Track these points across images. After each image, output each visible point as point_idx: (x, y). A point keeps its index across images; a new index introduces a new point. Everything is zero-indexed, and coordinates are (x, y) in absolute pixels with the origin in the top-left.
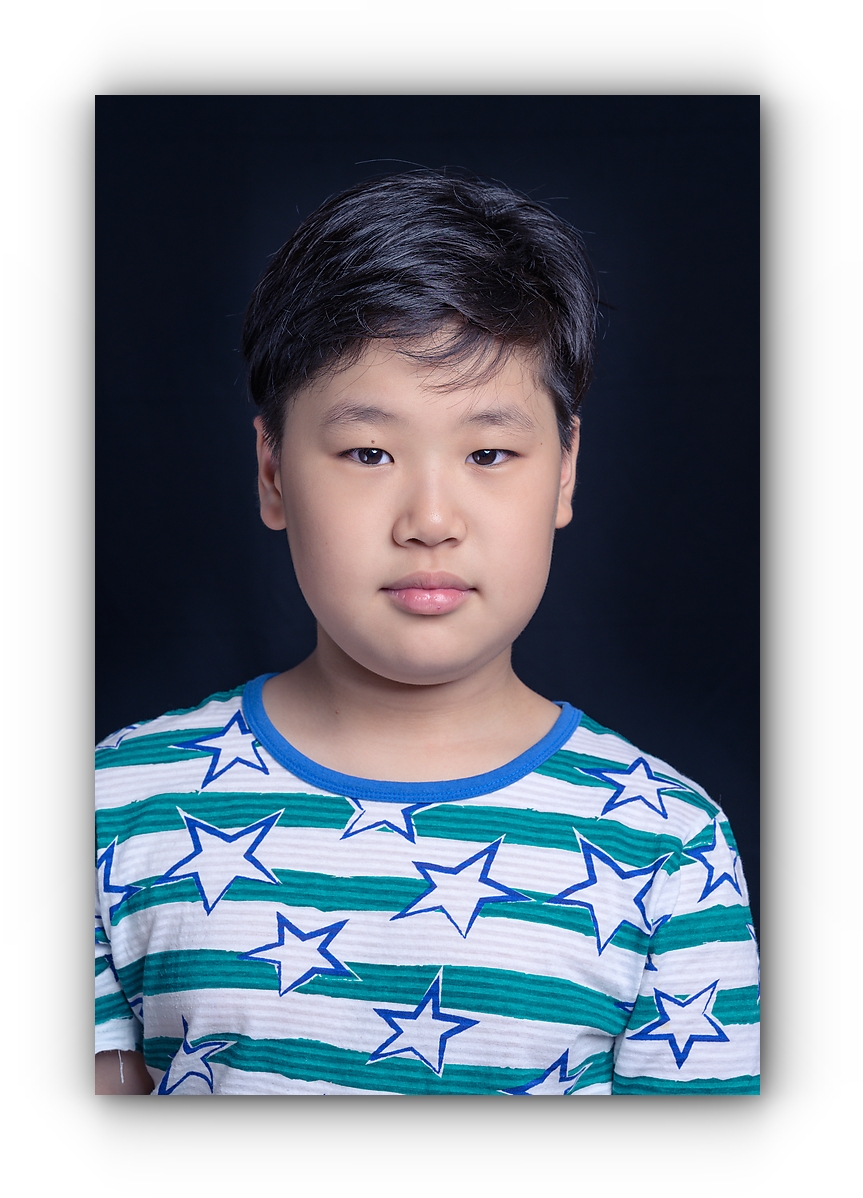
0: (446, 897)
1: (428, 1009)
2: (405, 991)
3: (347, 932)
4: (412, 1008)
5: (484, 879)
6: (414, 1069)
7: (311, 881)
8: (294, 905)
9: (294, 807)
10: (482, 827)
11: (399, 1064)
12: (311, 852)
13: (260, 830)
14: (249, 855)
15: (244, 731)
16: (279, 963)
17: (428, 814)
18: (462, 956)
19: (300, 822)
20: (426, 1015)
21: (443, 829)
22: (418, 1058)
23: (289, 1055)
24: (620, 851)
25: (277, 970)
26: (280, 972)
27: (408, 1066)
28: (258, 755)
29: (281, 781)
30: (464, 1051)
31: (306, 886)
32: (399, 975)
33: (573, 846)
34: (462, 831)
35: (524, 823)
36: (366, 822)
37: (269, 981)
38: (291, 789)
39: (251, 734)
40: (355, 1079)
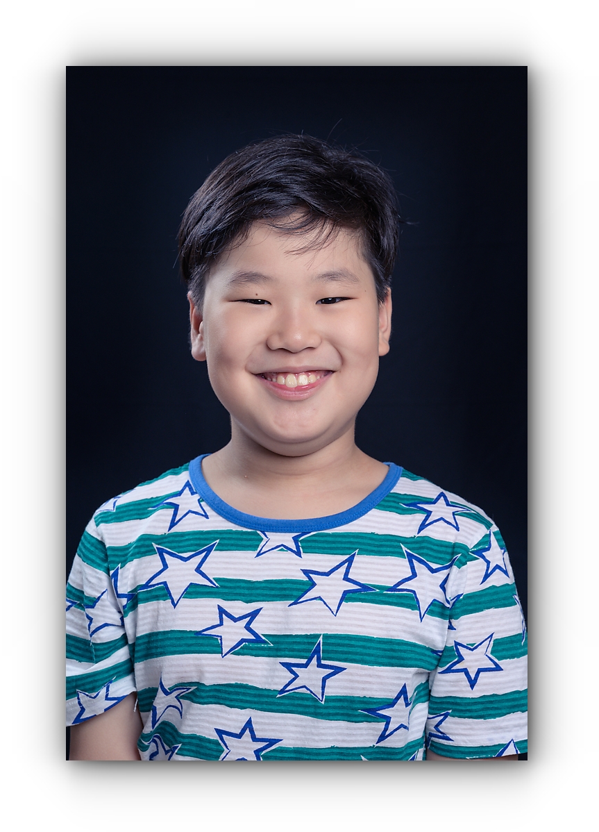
0: (323, 591)
1: (314, 661)
2: (299, 650)
3: (262, 615)
4: (304, 661)
5: (346, 578)
6: (307, 699)
7: (238, 584)
8: (228, 600)
9: (224, 538)
10: (343, 545)
11: (297, 696)
12: (237, 566)
13: (204, 554)
14: (198, 570)
15: (193, 493)
16: (221, 637)
17: (309, 539)
18: (334, 627)
19: (229, 547)
20: (313, 665)
21: (319, 548)
22: (309, 692)
23: (229, 693)
24: (430, 555)
25: (220, 641)
26: (221, 642)
27: (303, 697)
28: (202, 507)
29: (217, 523)
30: (338, 687)
31: (235, 588)
32: (295, 640)
33: (401, 555)
34: (331, 548)
35: (370, 542)
36: (270, 546)
37: (215, 649)
38: (223, 527)
39: (197, 495)
40: (270, 707)
